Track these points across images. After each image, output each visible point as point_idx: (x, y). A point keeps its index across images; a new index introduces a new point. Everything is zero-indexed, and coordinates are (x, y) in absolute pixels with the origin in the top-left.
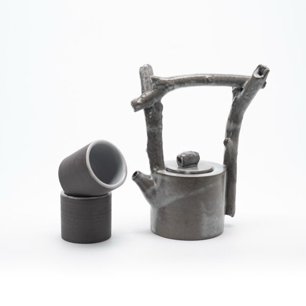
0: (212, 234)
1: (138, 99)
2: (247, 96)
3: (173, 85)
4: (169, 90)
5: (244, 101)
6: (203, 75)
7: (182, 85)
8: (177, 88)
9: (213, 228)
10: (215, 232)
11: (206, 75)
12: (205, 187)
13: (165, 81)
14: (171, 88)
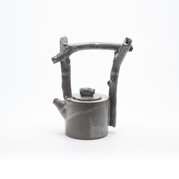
0: (97, 137)
1: (55, 56)
2: (120, 56)
3: (76, 49)
4: (74, 52)
5: (119, 59)
6: (94, 43)
7: (81, 49)
8: (79, 50)
9: (98, 133)
10: (100, 136)
11: (97, 43)
12: (92, 109)
13: (70, 46)
14: (74, 50)
